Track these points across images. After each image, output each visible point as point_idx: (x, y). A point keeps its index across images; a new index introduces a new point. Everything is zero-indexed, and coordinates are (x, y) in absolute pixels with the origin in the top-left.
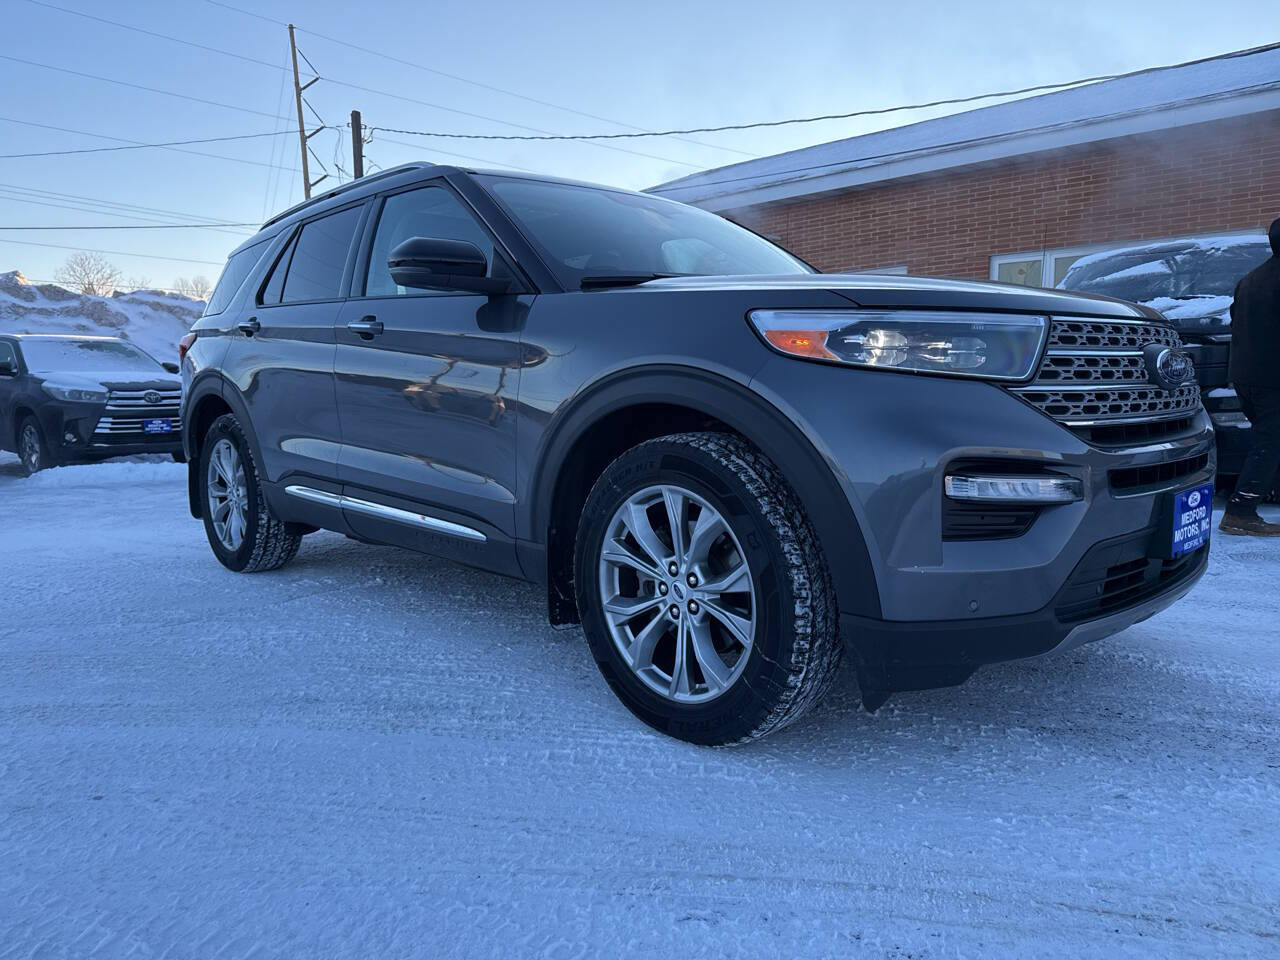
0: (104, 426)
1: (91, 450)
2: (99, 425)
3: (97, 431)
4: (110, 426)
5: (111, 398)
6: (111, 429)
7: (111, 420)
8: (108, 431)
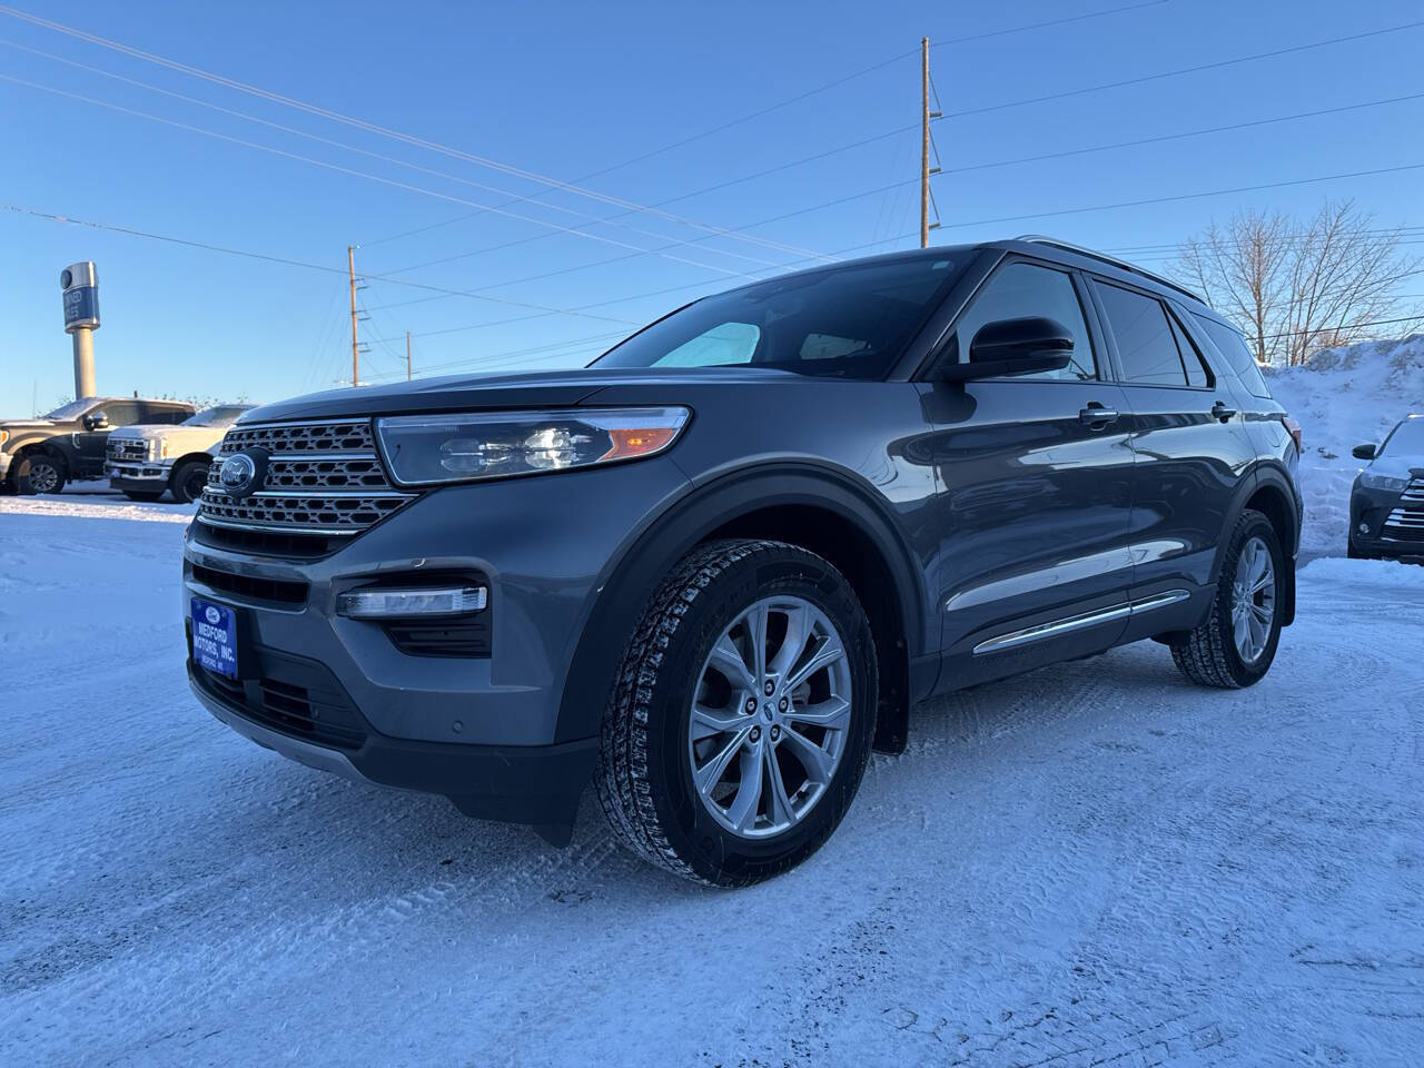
0: (1396, 519)
1: (1379, 545)
2: (1391, 517)
3: (1388, 523)
4: (1401, 518)
5: (1410, 487)
6: (1401, 522)
7: (1403, 512)
8: (1398, 524)
